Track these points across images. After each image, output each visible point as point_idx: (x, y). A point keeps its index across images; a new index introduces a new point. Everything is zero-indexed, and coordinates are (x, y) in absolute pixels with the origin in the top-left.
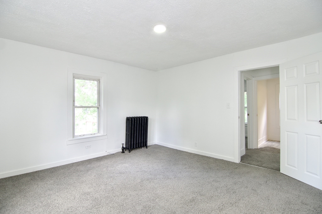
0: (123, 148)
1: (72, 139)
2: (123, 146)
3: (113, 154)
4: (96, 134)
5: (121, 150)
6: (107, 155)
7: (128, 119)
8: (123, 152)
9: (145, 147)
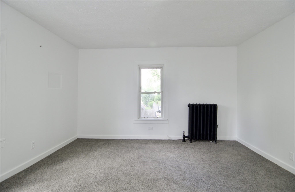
0: (184, 137)
1: (137, 119)
2: (184, 134)
3: (174, 140)
4: (159, 117)
5: (182, 138)
6: (168, 140)
7: (189, 106)
8: (184, 140)
9: (214, 142)
